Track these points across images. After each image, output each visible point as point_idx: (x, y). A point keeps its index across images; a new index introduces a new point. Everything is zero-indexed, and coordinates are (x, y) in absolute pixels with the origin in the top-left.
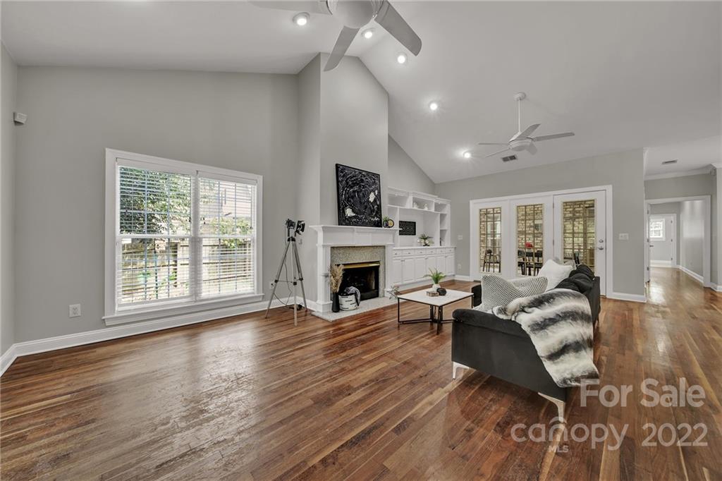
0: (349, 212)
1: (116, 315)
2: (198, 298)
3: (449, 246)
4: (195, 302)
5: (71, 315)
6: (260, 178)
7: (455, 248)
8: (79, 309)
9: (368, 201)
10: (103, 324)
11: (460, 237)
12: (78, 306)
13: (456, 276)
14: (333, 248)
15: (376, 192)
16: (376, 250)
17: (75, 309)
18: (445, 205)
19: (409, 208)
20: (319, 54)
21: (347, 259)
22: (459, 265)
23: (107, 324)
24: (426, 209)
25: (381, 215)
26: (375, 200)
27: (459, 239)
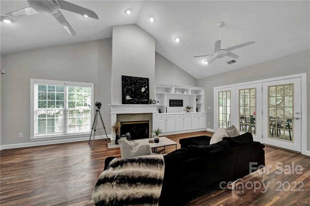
0: (128, 98)
1: (34, 138)
2: (66, 133)
3: (204, 112)
4: (65, 134)
5: (20, 137)
6: (93, 85)
7: (207, 113)
8: (22, 135)
9: (141, 92)
10: (30, 140)
11: (209, 108)
12: (22, 134)
13: (207, 128)
14: (117, 115)
15: (146, 87)
16: (146, 115)
17: (21, 135)
18: (201, 90)
19: (173, 93)
20: (112, 26)
21: (128, 120)
22: (209, 123)
23: (31, 141)
24: (185, 93)
25: (149, 98)
26: (145, 91)
27: (209, 109)
